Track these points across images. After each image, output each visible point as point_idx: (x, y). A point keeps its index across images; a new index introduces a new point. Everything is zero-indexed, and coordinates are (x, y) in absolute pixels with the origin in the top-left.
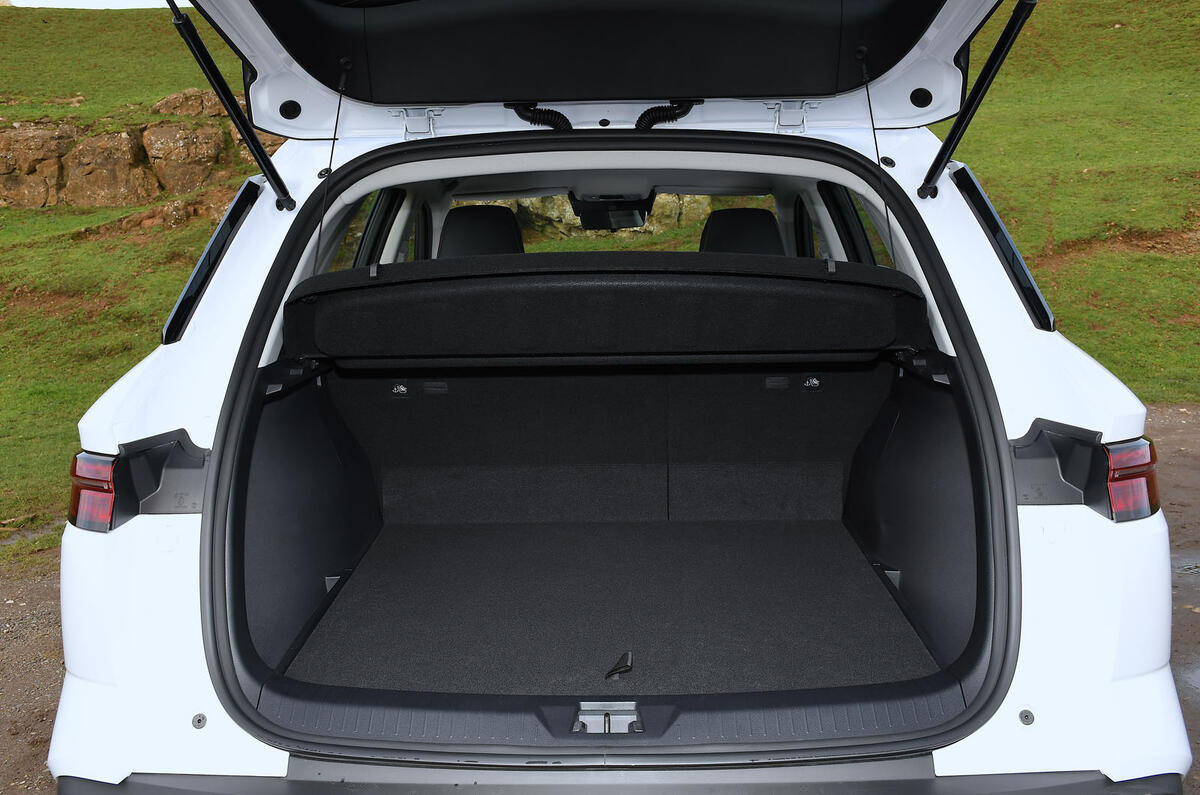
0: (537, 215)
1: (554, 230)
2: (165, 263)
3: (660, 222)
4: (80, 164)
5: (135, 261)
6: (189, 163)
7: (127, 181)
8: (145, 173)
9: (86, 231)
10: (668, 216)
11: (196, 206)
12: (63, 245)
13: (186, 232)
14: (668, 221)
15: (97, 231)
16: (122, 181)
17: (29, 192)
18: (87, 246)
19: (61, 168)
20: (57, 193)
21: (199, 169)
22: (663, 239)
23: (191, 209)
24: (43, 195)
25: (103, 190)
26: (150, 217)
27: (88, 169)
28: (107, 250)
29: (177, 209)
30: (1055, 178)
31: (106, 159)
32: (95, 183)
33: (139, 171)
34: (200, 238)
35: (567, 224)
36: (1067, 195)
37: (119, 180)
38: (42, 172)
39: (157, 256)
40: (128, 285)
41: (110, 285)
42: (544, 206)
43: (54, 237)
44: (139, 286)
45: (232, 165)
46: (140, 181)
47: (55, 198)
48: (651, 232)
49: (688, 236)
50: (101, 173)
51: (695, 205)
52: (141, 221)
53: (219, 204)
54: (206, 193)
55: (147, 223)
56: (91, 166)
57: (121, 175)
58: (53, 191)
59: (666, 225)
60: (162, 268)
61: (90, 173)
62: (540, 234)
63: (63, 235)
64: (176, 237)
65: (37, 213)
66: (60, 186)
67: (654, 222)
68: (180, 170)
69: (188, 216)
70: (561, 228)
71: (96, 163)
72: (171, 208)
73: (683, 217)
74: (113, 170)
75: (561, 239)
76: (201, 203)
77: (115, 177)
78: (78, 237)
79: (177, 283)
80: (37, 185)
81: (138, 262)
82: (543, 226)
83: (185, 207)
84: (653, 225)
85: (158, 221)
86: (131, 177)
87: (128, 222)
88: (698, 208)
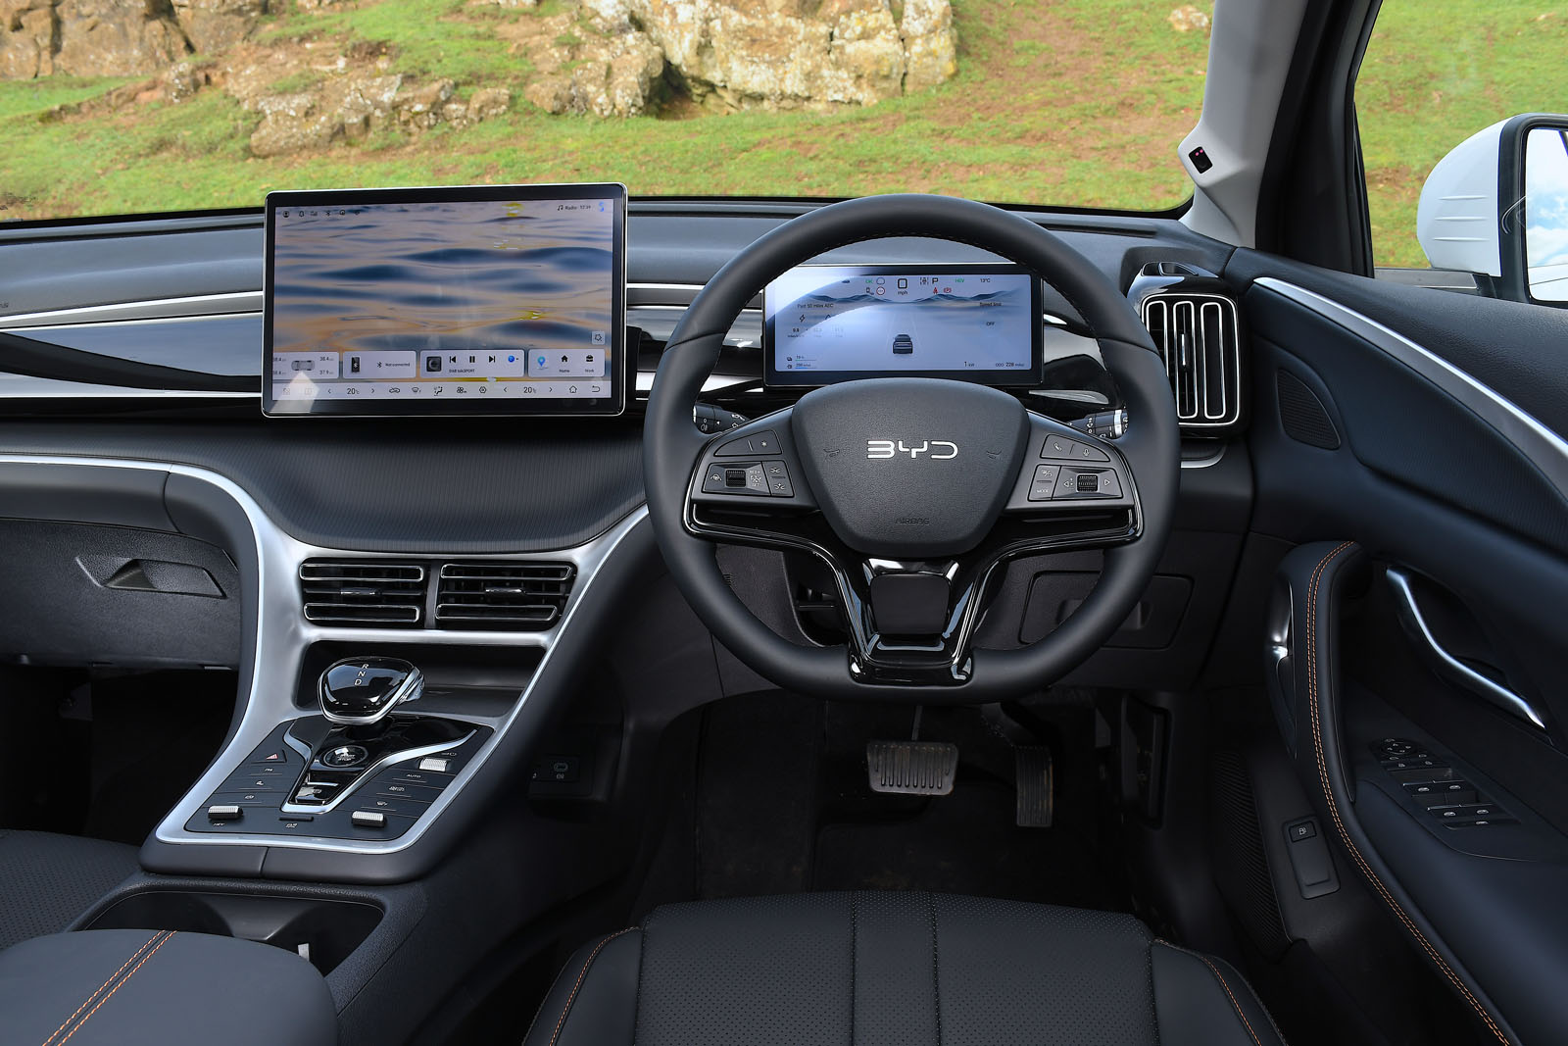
0: (695, 79)
1: (719, 101)
2: (147, 156)
3: (873, 86)
4: (79, 15)
5: (108, 153)
6: (225, 14)
7: (142, 39)
8: (166, 28)
9: (61, 109)
10: (887, 77)
11: (208, 71)
12: (26, 130)
13: (190, 108)
14: (885, 85)
15: (77, 110)
16: (134, 41)
17: (16, 56)
18: (54, 130)
19: (57, 23)
20: (52, 58)
21: (238, 21)
22: (876, 114)
23: (201, 76)
24: (33, 61)
25: (110, 52)
26: (148, 89)
27: (90, 22)
28: (78, 138)
29: (181, 76)
30: (1491, 29)
31: (113, 9)
32: (99, 43)
33: (156, 26)
34: (203, 118)
35: (735, 91)
36: (1518, 57)
37: (131, 38)
38: (30, 28)
39: (138, 144)
40: (87, 189)
41: (62, 188)
42: (701, 63)
43: (17, 119)
44: (102, 188)
45: (285, 16)
46: (160, 39)
47: (49, 65)
48: (859, 103)
49: (917, 109)
50: (107, 28)
51: (929, 60)
52: (136, 94)
53: (240, 67)
54: (226, 52)
55: (144, 96)
56: (94, 18)
57: (133, 32)
58: (46, 55)
59: (883, 90)
60: (142, 162)
61: (92, 29)
62: (700, 107)
63: (29, 116)
64: (173, 116)
65: (22, 86)
66: (56, 49)
67: (865, 86)
68: (213, 23)
69: (196, 86)
70: (729, 97)
71: (100, 15)
72: (173, 75)
73: (908, 79)
74: (122, 26)
75: (728, 114)
76: (214, 66)
77: (125, 35)
78: (49, 117)
79: (152, 184)
80: (25, 46)
81: (110, 155)
82: (703, 96)
83: (193, 72)
84: (862, 91)
85: (159, 94)
86: (147, 34)
87: (118, 96)
88: (933, 65)
